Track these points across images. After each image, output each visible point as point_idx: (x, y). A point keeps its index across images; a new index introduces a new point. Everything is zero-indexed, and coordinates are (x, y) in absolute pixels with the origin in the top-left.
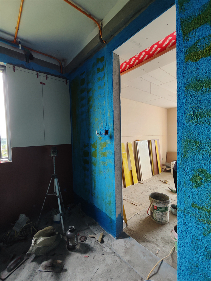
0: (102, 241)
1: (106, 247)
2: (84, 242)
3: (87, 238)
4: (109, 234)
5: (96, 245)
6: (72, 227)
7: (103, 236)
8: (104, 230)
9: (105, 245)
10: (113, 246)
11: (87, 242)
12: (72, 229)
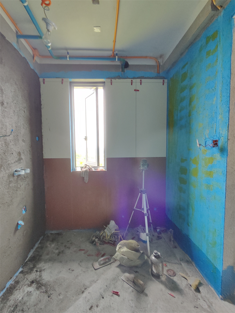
0: (197, 290)
1: (201, 300)
2: (172, 278)
3: (177, 275)
4: (210, 286)
5: (187, 289)
6: (157, 253)
7: (200, 284)
8: (203, 277)
9: (201, 297)
10: (213, 305)
11: (175, 279)
12: (157, 255)
